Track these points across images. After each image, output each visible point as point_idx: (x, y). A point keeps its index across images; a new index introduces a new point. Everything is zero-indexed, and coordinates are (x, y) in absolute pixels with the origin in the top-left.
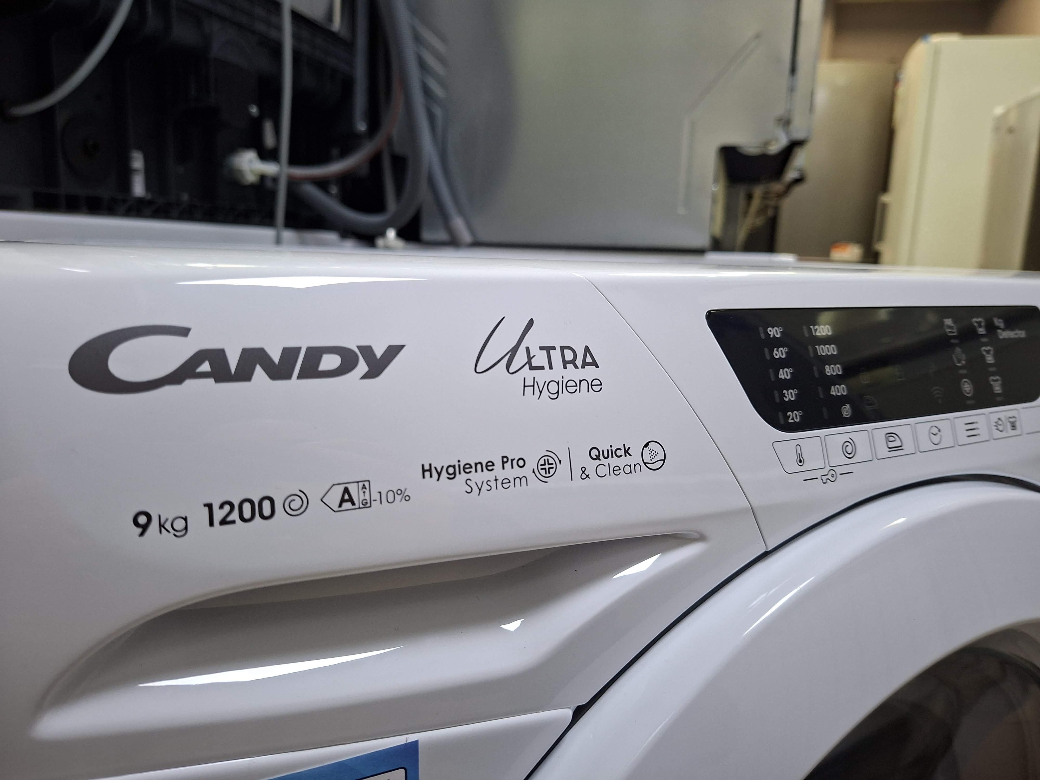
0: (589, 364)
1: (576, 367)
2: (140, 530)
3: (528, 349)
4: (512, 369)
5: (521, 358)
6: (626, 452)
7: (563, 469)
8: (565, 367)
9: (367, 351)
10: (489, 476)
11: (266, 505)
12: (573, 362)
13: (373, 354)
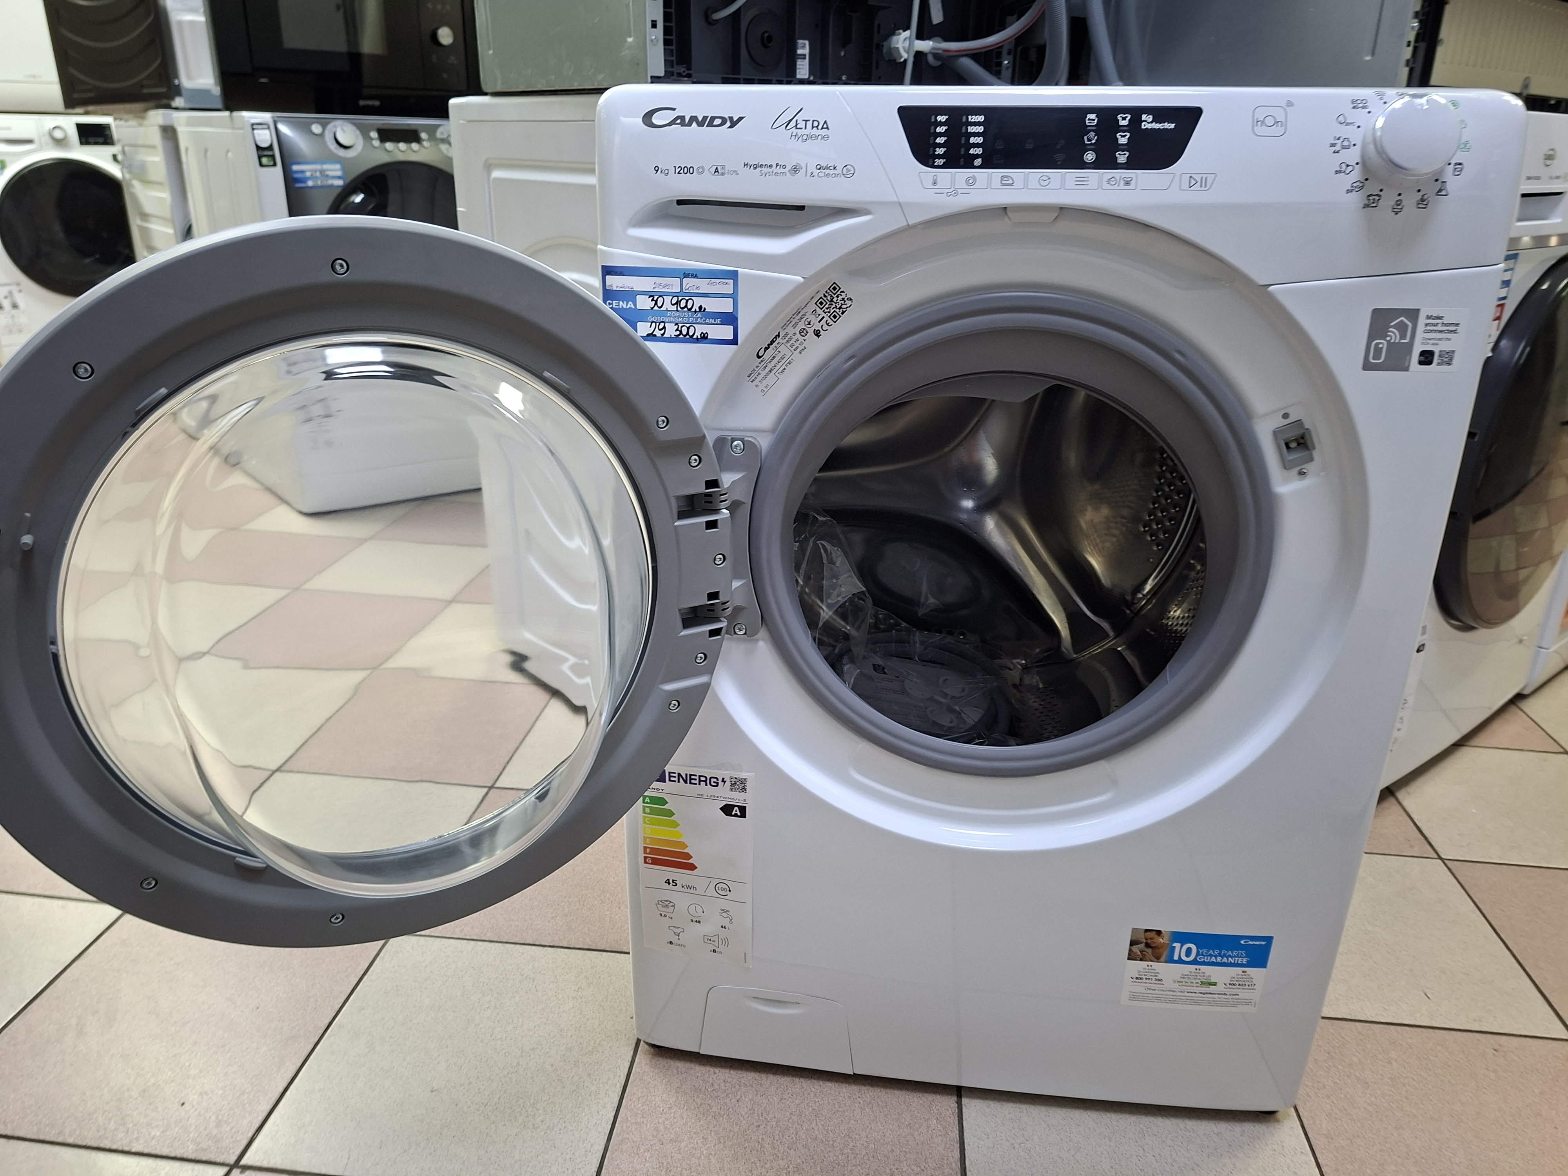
0: (825, 128)
1: (818, 129)
2: (656, 172)
3: (797, 121)
4: (788, 128)
5: (793, 123)
6: (835, 168)
7: (803, 171)
8: (812, 129)
9: (731, 118)
10: (771, 170)
11: (691, 169)
12: (817, 127)
13: (733, 120)
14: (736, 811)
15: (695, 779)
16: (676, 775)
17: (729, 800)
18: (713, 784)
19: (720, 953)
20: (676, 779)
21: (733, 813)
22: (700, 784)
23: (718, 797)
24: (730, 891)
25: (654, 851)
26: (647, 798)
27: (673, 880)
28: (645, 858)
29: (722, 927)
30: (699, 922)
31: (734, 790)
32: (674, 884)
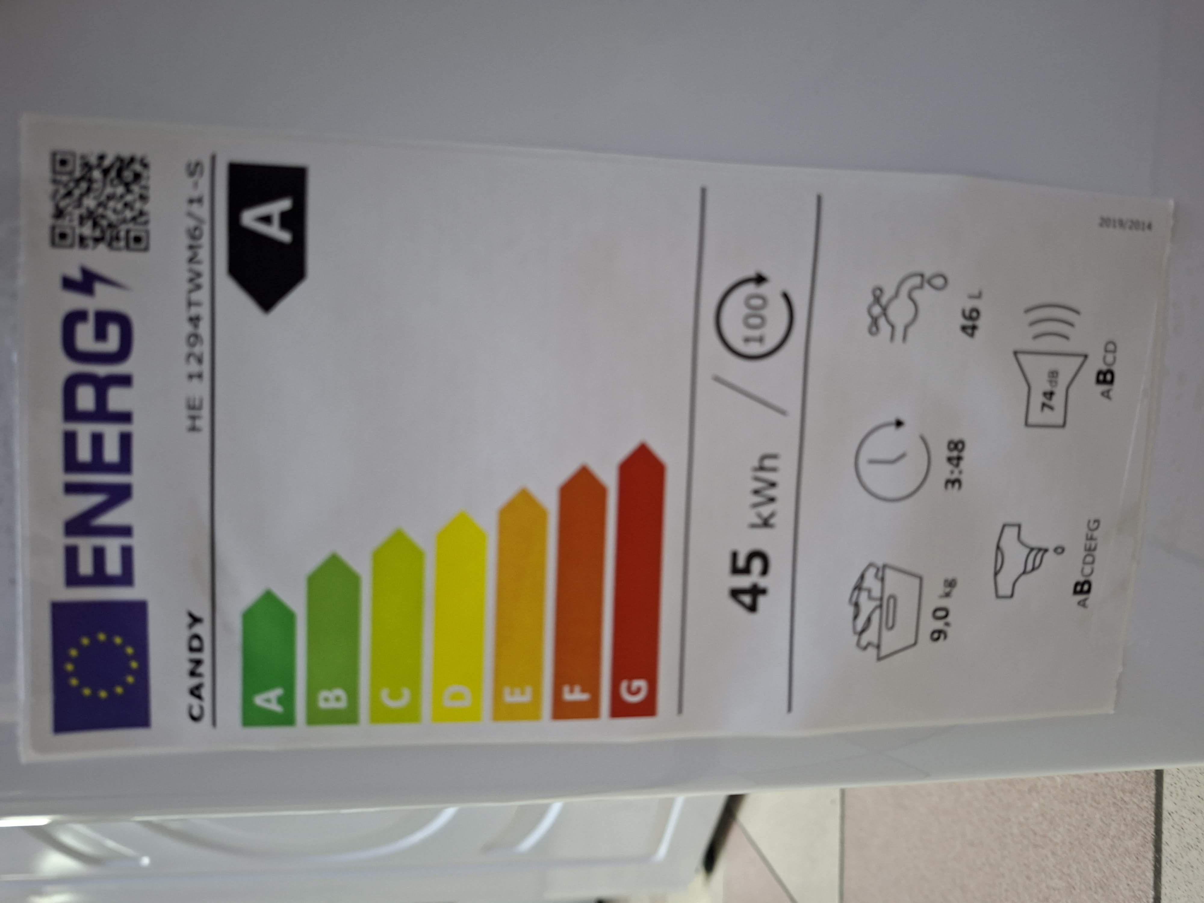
14: (267, 219)
15: (97, 440)
16: (83, 543)
17: (204, 254)
18: (112, 343)
19: (1111, 347)
20: (113, 545)
21: (285, 237)
22: (125, 417)
23: (195, 320)
24: (760, 279)
26: (259, 700)
27: (735, 570)
28: (621, 708)
29: (970, 330)
30: (957, 446)
31: (136, 230)
32: (757, 565)
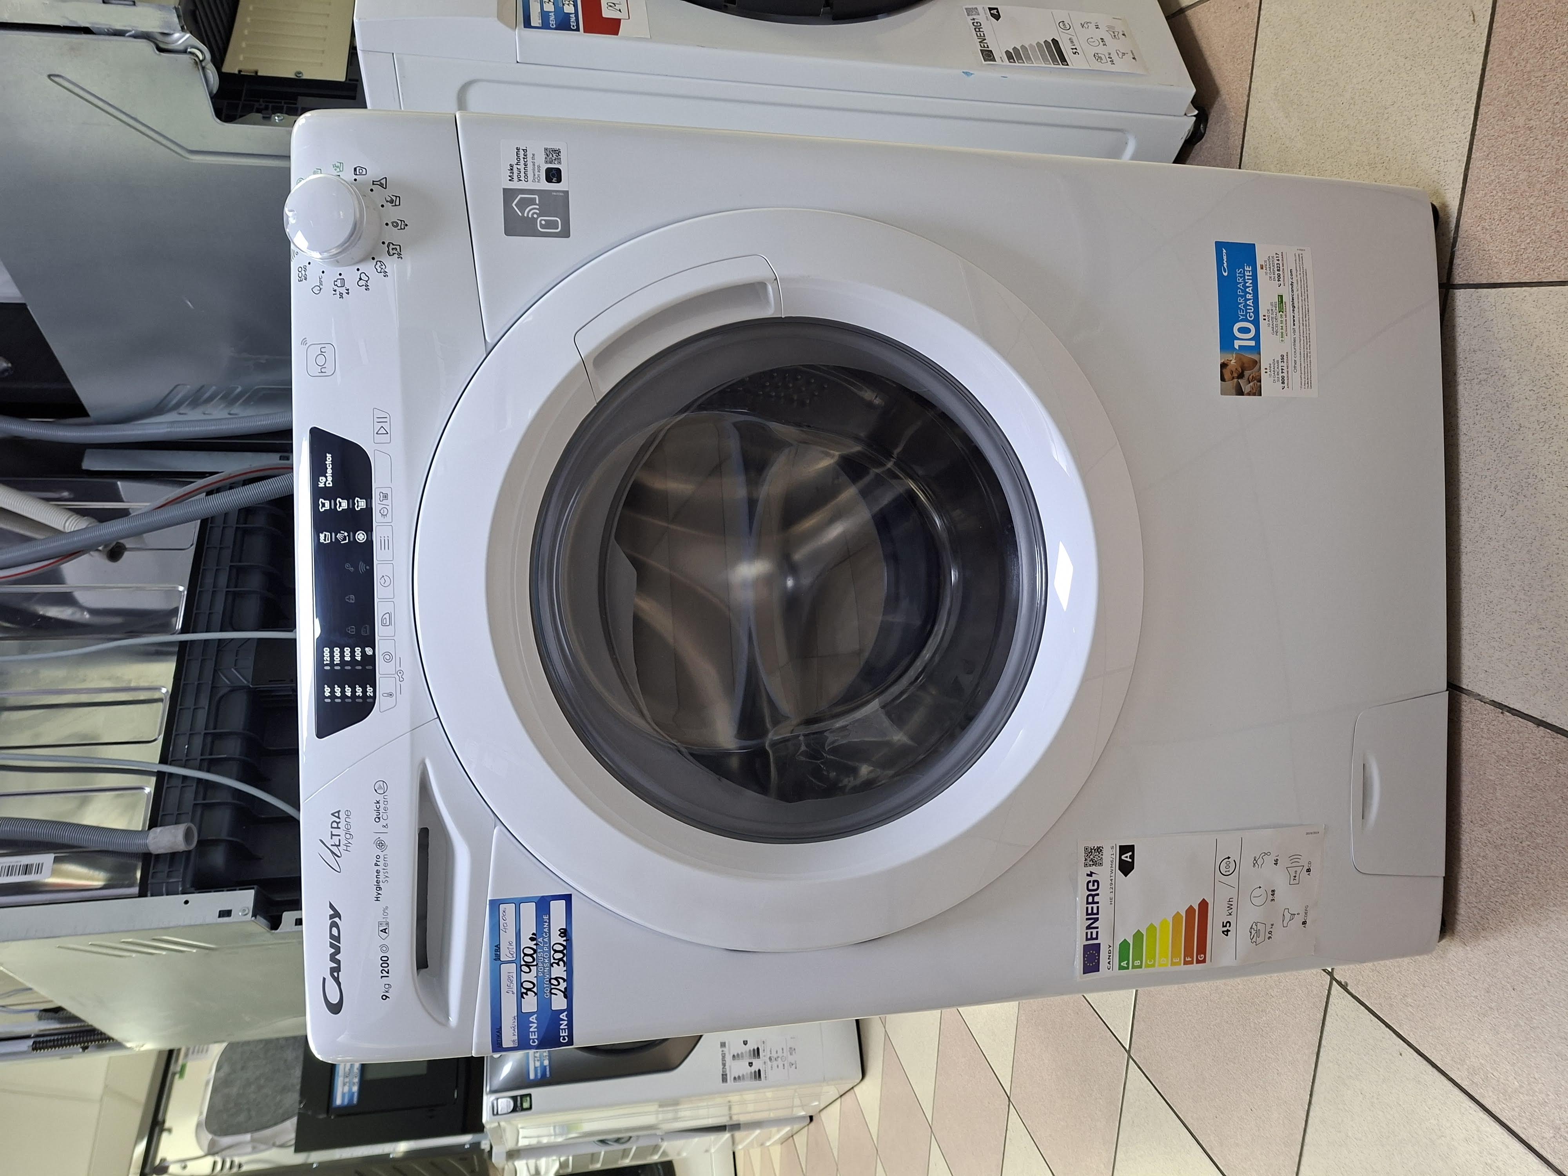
0: (339, 815)
1: (340, 822)
2: (388, 999)
3: (332, 845)
4: (339, 855)
5: (334, 849)
6: (378, 802)
7: (382, 837)
8: (339, 828)
9: (331, 917)
10: (382, 871)
11: (383, 959)
12: (338, 823)
13: (332, 914)
14: (1127, 857)
15: (1092, 908)
16: (1089, 931)
17: (1114, 866)
18: (1096, 887)
19: (1310, 863)
20: (1094, 931)
21: (1130, 860)
22: (1098, 903)
23: (1111, 880)
24: (1229, 858)
25: (1188, 952)
26: (1122, 964)
27: (1223, 926)
28: (1198, 962)
29: (1276, 864)
30: (1273, 891)
31: (1100, 862)
32: (1228, 924)
